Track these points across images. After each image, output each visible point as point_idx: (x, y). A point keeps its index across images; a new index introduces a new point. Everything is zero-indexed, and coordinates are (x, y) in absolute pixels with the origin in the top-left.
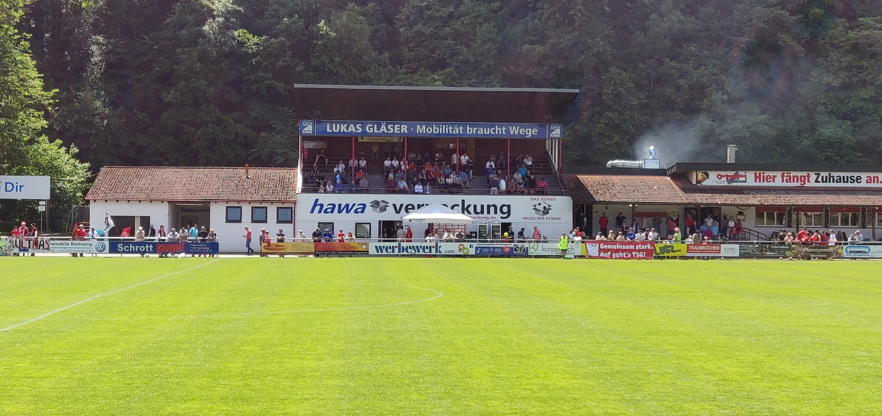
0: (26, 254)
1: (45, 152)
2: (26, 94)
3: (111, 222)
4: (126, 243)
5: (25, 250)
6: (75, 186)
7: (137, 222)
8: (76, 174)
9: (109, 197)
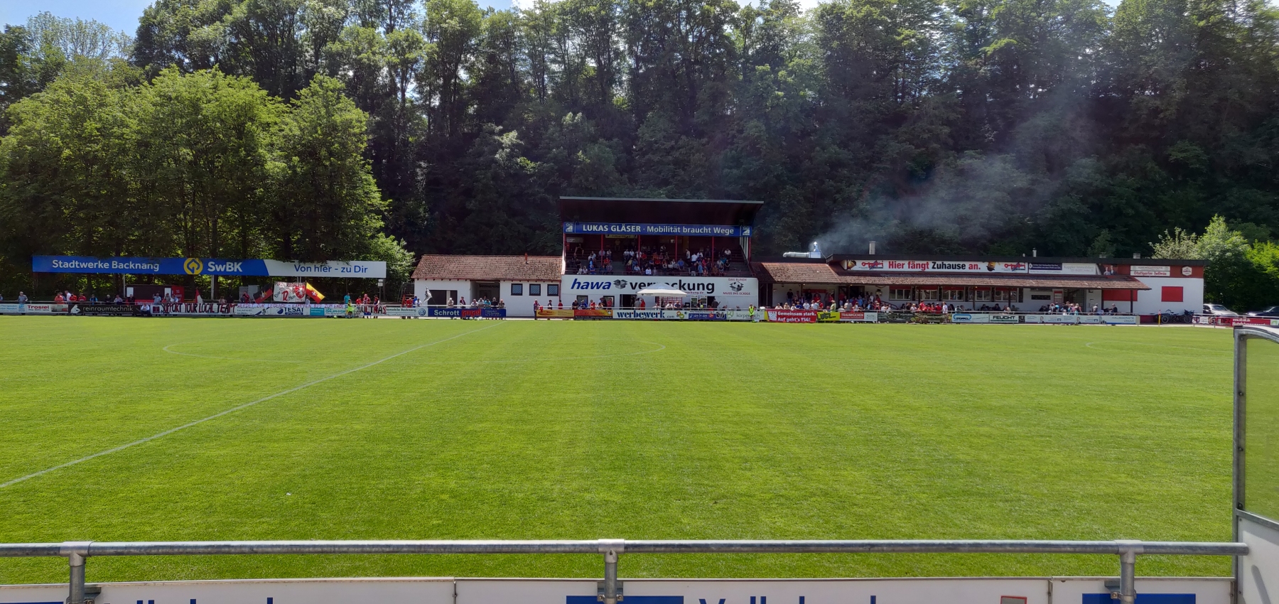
0: (369, 317)
1: (383, 244)
2: (369, 203)
3: (430, 294)
4: (440, 309)
5: (369, 314)
6: (404, 269)
7: (448, 294)
8: (405, 260)
9: (428, 277)
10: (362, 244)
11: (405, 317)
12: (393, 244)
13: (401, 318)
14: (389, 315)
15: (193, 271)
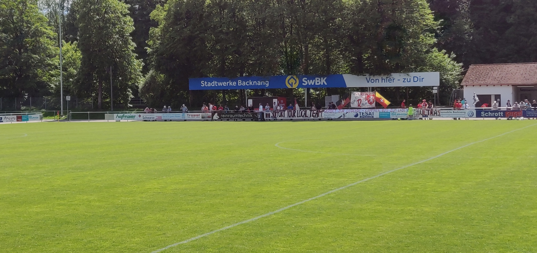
0: (426, 119)
1: (436, 57)
2: (424, 23)
5: (426, 116)
6: (454, 77)
7: (493, 98)
8: (454, 70)
9: (475, 83)
10: (419, 58)
11: (456, 118)
12: (444, 57)
13: (453, 119)
14: (443, 117)
15: (292, 85)
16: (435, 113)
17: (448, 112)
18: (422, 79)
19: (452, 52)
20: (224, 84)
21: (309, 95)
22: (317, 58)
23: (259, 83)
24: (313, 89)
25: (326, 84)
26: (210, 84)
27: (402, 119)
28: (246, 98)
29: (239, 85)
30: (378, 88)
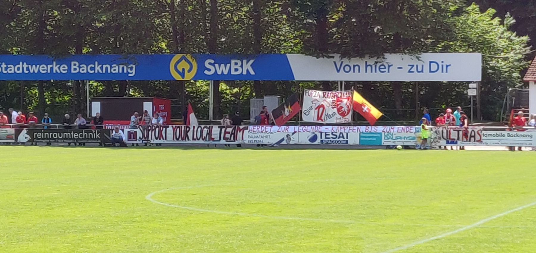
1: (475, 24)
5: (453, 142)
6: (511, 64)
8: (512, 50)
10: (441, 24)
11: (514, 147)
12: (492, 24)
13: (507, 149)
14: (487, 144)
15: (182, 74)
16: (473, 137)
17: (498, 135)
18: (447, 66)
19: (508, 13)
20: (43, 69)
21: (218, 94)
22: (235, 19)
23: (116, 69)
24: (227, 82)
25: (252, 73)
26: (12, 69)
27: (406, 147)
28: (88, 99)
29: (73, 71)
30: (359, 82)
